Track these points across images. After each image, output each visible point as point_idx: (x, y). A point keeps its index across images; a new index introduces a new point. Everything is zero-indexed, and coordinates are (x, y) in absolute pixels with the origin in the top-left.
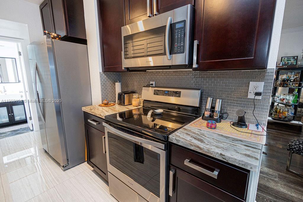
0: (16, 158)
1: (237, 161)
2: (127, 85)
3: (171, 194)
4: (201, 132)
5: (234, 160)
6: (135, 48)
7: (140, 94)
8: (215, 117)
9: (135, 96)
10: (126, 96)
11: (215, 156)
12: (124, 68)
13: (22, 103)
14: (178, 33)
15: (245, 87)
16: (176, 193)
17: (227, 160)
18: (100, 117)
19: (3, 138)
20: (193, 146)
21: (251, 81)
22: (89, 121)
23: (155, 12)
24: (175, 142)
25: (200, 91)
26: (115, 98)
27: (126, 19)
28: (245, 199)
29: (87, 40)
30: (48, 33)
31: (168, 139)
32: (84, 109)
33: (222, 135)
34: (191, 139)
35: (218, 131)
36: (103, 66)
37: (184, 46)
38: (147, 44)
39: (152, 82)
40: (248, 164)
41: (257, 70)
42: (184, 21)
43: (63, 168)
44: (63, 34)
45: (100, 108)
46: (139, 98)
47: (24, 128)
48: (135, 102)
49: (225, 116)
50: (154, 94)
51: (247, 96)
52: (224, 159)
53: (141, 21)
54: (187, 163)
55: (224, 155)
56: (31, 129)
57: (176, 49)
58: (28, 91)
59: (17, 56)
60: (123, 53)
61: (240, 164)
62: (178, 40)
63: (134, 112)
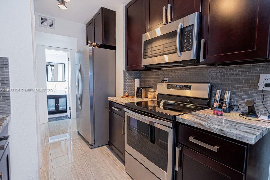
0: (56, 139)
1: (235, 135)
2: (145, 81)
3: (177, 169)
4: (207, 116)
5: (232, 134)
6: (154, 52)
7: (155, 89)
8: (224, 108)
9: (151, 90)
10: (143, 90)
11: (216, 131)
12: (143, 66)
13: (65, 97)
14: (187, 34)
15: (255, 80)
16: (182, 169)
17: (226, 134)
18: (122, 104)
19: (51, 121)
20: (196, 124)
21: (262, 74)
22: (113, 108)
23: (169, 21)
24: (181, 121)
25: (209, 85)
26: (134, 92)
27: (147, 28)
28: (244, 171)
29: (116, 47)
30: (90, 43)
31: (175, 120)
32: (110, 99)
33: (227, 120)
34: (196, 119)
35: (224, 117)
36: (127, 66)
37: (192, 45)
38: (164, 48)
39: (166, 78)
40: (244, 137)
41: (266, 63)
42: (192, 26)
43: (90, 146)
44: (100, 43)
45: (122, 99)
46: (154, 92)
47: (64, 116)
48: (151, 95)
49: (235, 108)
50: (168, 88)
51: (258, 88)
52: (223, 133)
53: (159, 29)
54: (191, 139)
55: (223, 130)
56: (69, 117)
57: (185, 48)
58: (71, 88)
59: (66, 62)
60: (142, 54)
61: (237, 137)
62: (187, 41)
63: (149, 104)
